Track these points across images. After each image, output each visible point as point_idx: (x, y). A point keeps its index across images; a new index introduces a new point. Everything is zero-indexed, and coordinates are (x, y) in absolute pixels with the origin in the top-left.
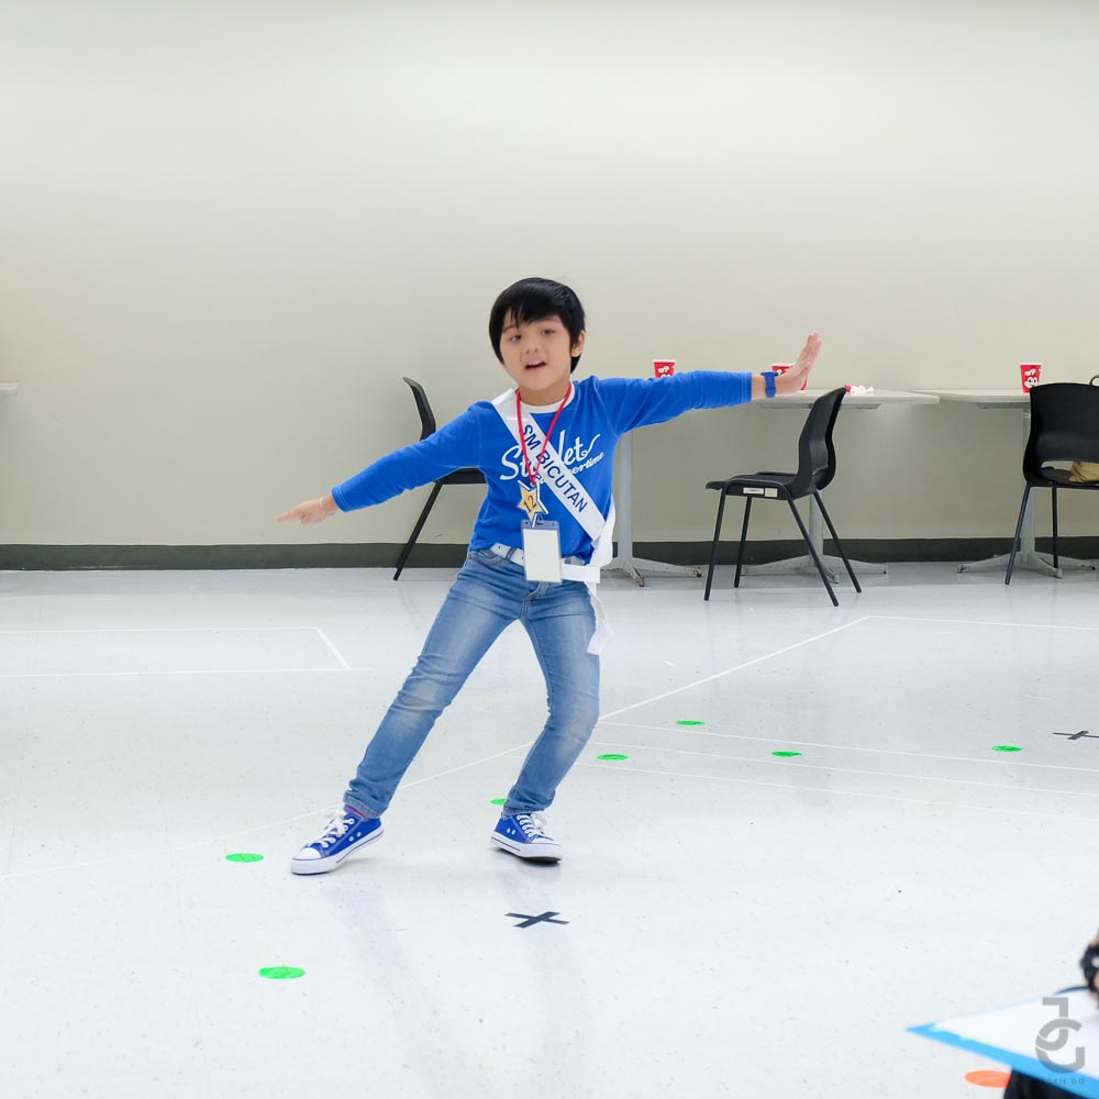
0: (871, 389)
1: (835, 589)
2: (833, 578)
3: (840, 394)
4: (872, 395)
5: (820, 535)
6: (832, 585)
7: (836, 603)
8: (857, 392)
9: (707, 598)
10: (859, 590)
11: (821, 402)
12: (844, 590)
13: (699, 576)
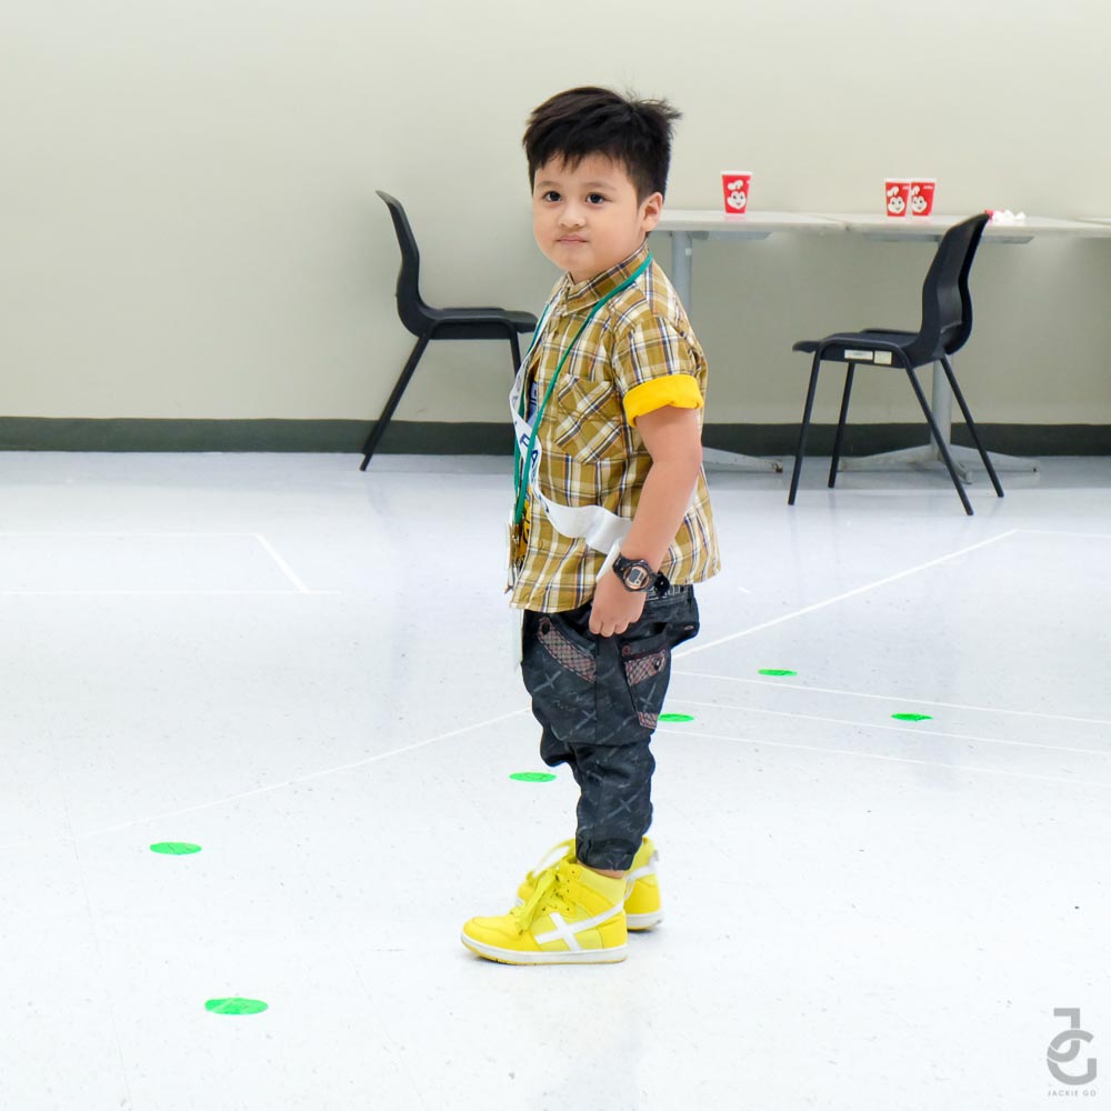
0: (1021, 216)
1: (968, 492)
2: (964, 476)
3: (980, 222)
4: (1022, 225)
5: (948, 416)
6: (964, 486)
7: (969, 511)
8: (1001, 220)
9: (791, 501)
10: (1000, 494)
11: (954, 234)
12: (980, 493)
13: (779, 471)
